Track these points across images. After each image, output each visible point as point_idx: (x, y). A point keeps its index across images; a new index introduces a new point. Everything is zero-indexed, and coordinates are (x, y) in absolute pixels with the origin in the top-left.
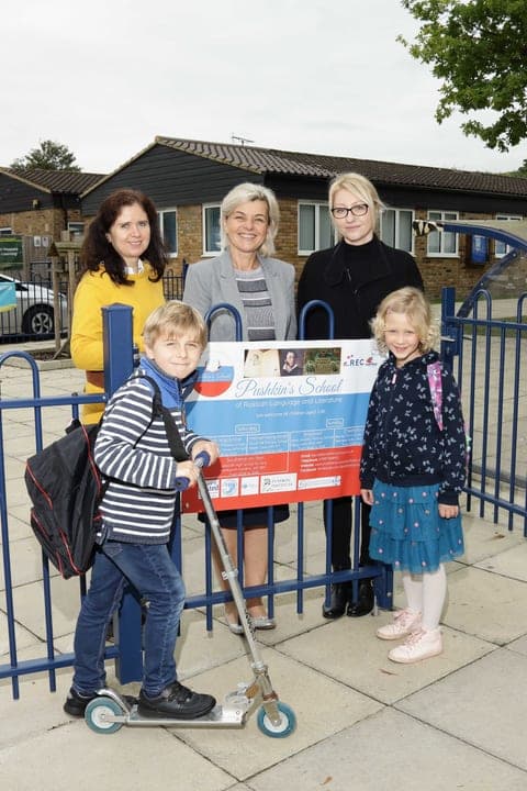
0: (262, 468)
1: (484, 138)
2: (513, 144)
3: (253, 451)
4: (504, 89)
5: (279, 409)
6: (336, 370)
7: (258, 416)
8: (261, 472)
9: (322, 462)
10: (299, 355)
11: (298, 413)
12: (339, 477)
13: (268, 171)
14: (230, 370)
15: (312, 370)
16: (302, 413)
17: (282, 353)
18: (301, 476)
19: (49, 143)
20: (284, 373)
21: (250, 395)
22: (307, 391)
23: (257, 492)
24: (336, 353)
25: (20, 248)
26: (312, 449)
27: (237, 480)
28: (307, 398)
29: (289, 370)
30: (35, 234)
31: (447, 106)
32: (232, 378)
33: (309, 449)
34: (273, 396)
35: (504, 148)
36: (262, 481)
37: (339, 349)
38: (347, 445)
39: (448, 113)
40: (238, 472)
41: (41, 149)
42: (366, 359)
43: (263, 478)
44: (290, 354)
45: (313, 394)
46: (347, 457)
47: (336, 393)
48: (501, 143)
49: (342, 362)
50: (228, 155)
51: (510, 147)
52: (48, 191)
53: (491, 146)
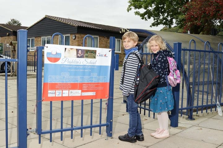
0: (70, 87)
1: (141, 16)
2: (149, 19)
3: (67, 82)
4: (146, 3)
5: (76, 68)
6: (95, 57)
7: (69, 70)
8: (69, 89)
9: (90, 87)
10: (83, 51)
11: (82, 70)
12: (95, 93)
13: (78, 26)
14: (60, 54)
15: (87, 57)
16: (84, 70)
17: (77, 50)
18: (83, 91)
19: (14, 20)
20: (78, 57)
21: (66, 63)
22: (85, 63)
23: (68, 96)
24: (95, 52)
25: (2, 47)
26: (86, 82)
27: (61, 91)
28: (85, 66)
29: (80, 56)
30: (7, 43)
31: (130, 7)
32: (61, 57)
33: (85, 82)
34: (74, 64)
35: (146, 20)
36: (70, 92)
37: (96, 51)
38: (98, 82)
39: (131, 9)
40: (61, 88)
41: (11, 21)
42: (104, 55)
43: (70, 91)
44: (80, 51)
45: (87, 64)
46: (97, 86)
47: (94, 65)
48: (146, 19)
49: (97, 55)
50: (67, 21)
51: (148, 19)
52: (12, 31)
53: (143, 19)
